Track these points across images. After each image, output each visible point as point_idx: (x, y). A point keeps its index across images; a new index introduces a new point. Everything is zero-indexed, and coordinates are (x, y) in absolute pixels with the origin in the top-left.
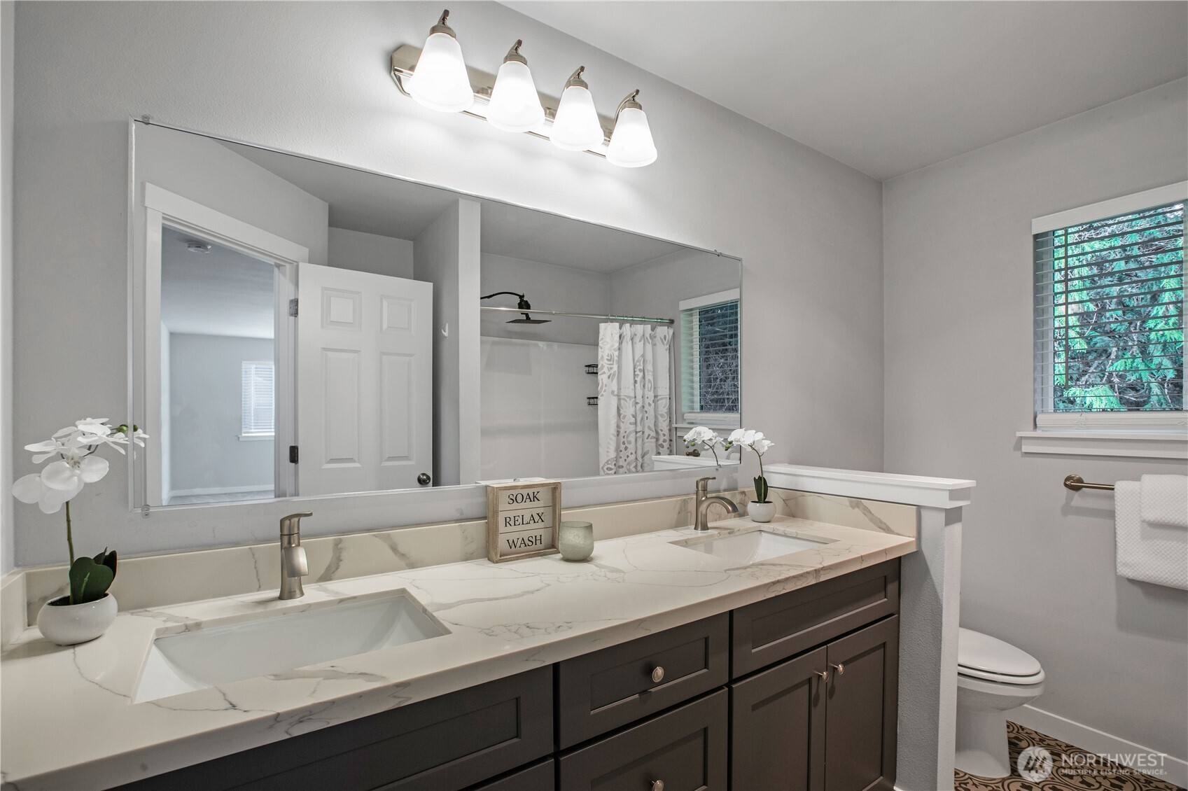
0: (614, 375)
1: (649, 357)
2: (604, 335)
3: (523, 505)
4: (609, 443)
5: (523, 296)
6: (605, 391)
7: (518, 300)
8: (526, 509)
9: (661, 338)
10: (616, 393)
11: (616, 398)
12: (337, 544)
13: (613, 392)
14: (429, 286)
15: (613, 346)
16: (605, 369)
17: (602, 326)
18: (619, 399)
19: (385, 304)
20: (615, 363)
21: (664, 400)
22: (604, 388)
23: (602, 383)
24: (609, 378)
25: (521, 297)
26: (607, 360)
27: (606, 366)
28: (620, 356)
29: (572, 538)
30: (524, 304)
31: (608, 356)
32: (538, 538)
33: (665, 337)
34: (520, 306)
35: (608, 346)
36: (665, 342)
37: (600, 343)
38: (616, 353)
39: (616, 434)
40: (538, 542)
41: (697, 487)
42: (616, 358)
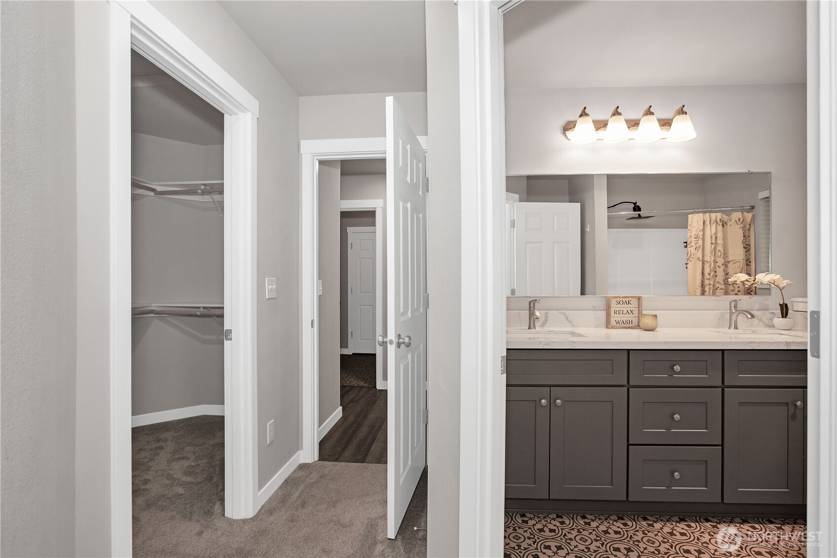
0: (699, 247)
1: (720, 235)
2: (692, 222)
3: (623, 306)
4: (696, 291)
5: (636, 203)
6: (693, 258)
7: (633, 206)
8: (625, 308)
9: (736, 221)
10: (701, 259)
11: (701, 262)
12: (546, 314)
13: (698, 259)
14: (579, 205)
15: (698, 228)
16: (693, 244)
17: (690, 216)
18: (703, 263)
19: (556, 217)
20: (700, 239)
21: (739, 263)
22: (692, 256)
23: (691, 253)
24: (696, 249)
25: (635, 204)
26: (694, 238)
27: (693, 242)
28: (704, 235)
29: (647, 321)
30: (637, 208)
31: (695, 235)
32: (631, 321)
33: (739, 220)
34: (635, 210)
35: (694, 229)
36: (739, 223)
37: (689, 227)
38: (702, 233)
39: (701, 286)
40: (631, 323)
41: (730, 305)
42: (701, 236)
